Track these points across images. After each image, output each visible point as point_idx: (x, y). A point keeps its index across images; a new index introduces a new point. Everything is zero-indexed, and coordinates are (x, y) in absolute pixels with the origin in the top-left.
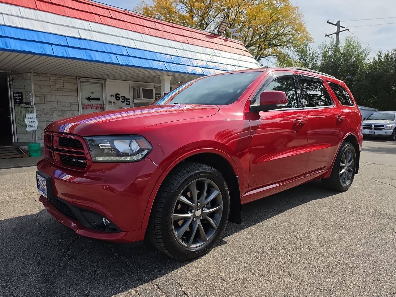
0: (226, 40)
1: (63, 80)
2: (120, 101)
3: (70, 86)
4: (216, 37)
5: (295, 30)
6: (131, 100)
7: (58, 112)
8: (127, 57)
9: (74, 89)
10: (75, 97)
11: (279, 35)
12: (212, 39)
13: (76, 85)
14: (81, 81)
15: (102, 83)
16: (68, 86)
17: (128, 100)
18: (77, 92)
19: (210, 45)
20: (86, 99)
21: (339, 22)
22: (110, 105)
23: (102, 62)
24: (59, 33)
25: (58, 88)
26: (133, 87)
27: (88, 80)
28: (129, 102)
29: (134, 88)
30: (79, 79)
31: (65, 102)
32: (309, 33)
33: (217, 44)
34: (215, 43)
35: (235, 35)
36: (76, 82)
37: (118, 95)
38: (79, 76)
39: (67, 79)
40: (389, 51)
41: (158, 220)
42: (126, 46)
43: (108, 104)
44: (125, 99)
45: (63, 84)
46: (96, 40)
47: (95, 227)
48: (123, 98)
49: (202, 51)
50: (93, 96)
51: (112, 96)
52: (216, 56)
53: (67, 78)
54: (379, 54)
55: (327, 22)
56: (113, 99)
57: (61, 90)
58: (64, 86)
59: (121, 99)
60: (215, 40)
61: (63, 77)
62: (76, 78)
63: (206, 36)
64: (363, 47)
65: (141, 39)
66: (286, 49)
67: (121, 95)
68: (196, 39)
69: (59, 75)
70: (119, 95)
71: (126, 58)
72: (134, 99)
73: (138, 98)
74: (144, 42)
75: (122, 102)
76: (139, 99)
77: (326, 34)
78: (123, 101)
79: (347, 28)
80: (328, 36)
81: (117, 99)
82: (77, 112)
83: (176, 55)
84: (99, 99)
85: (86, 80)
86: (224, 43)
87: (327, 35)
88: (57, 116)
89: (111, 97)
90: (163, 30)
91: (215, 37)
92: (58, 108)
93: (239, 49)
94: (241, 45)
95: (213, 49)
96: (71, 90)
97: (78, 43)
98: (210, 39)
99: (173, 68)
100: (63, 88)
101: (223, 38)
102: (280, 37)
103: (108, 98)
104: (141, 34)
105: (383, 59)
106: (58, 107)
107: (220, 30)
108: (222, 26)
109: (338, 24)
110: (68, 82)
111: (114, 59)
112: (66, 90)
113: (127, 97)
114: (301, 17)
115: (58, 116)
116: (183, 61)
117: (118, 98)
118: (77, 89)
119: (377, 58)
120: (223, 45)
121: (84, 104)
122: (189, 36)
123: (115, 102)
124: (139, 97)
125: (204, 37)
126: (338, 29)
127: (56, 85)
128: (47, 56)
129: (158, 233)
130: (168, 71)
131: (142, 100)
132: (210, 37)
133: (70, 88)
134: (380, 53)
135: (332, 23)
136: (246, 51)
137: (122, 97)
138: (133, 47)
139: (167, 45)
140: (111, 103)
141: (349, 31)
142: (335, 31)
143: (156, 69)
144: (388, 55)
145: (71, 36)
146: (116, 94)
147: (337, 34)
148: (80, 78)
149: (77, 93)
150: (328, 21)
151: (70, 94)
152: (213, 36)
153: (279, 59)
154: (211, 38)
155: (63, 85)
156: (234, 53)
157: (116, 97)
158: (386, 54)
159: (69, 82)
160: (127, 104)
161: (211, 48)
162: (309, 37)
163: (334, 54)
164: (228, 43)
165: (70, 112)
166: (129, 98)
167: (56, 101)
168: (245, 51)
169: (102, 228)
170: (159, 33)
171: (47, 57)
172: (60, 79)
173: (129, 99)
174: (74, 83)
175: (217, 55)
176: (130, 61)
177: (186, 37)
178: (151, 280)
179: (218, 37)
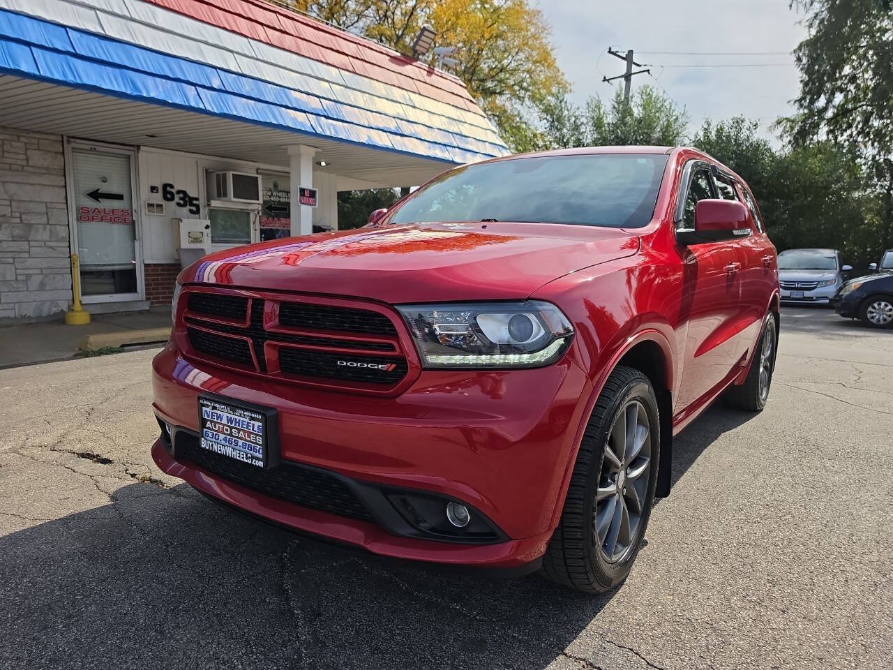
0: (430, 73)
1: (25, 143)
2: (173, 203)
3: (45, 159)
4: (409, 62)
5: (535, 62)
6: (202, 202)
7: (13, 227)
8: (222, 94)
9: (55, 167)
10: (57, 190)
11: (501, 71)
12: (403, 66)
13: (60, 157)
14: (73, 148)
15: (129, 157)
16: (37, 159)
17: (195, 202)
18: (65, 176)
19: (398, 80)
20: (88, 195)
21: (631, 52)
22: (149, 211)
23: (164, 103)
24: (48, 18)
25: (10, 165)
26: (206, 170)
27: (93, 147)
28: (197, 206)
29: (210, 170)
30: (68, 142)
31: (31, 201)
32: (561, 71)
33: (413, 78)
34: (409, 77)
35: (446, 63)
36: (61, 151)
37: (168, 189)
38: (71, 135)
39: (34, 141)
40: (725, 122)
41: (577, 506)
42: (218, 66)
43: (144, 210)
44: (187, 199)
45: (26, 154)
46: (143, 44)
47: (428, 532)
48: (181, 195)
49: (384, 93)
50: (105, 188)
51: (153, 189)
52: (414, 107)
53: (35, 138)
54: (706, 126)
55: (608, 50)
56: (158, 198)
57: (20, 168)
58: (27, 160)
59: (177, 199)
60: (408, 69)
61: (24, 134)
62: (61, 139)
63: (389, 58)
65: (251, 53)
66: (516, 103)
67: (177, 187)
68: (370, 63)
69: (14, 128)
70: (172, 187)
71: (221, 98)
72: (209, 199)
73: (219, 196)
74: (257, 59)
75: (179, 204)
76: (223, 198)
77: (605, 78)
78: (182, 202)
79: (646, 68)
80: (608, 80)
81: (165, 198)
82: (63, 228)
83: (332, 98)
84: (120, 197)
85: (86, 145)
86: (428, 79)
87: (607, 78)
88: (11, 239)
89: (152, 192)
90: (298, 35)
91: (408, 64)
92: (12, 216)
93: (457, 95)
94: (461, 85)
95: (406, 90)
96: (48, 171)
97: (99, 49)
98: (398, 67)
99: (328, 128)
100: (25, 163)
101: (424, 68)
102: (502, 75)
103: (145, 195)
104: (250, 40)
105: (713, 136)
106: (13, 214)
107: (418, 48)
108: (423, 38)
109: (629, 58)
110: (39, 150)
111: (191, 97)
112: (32, 170)
113: (192, 194)
114: (547, 34)
115: (13, 238)
116: (346, 112)
117: (169, 196)
118: (64, 170)
119: (701, 134)
120: (426, 83)
121: (82, 208)
122: (354, 56)
123: (162, 205)
124: (222, 193)
125: (385, 61)
126: (629, 68)
127: (6, 155)
128: (20, 76)
129: (576, 537)
130: (316, 134)
131: (231, 201)
132: (400, 62)
133: (45, 166)
134: (709, 124)
135: (618, 54)
136: (471, 101)
137: (179, 192)
138: (235, 70)
139: (309, 72)
140: (151, 208)
141: (649, 73)
142: (624, 71)
143: (291, 128)
144: (721, 129)
145: (78, 26)
146: (165, 186)
147: (628, 77)
148: (72, 140)
149: (64, 178)
150: (610, 49)
151: (45, 180)
152: (404, 59)
153: (500, 124)
154: (399, 65)
155: (24, 157)
156: (449, 104)
157: (165, 193)
158: (719, 127)
159: (41, 147)
160: (191, 211)
161: (403, 89)
162: (562, 79)
163: (622, 120)
164: (434, 79)
165: (44, 229)
166: (196, 196)
167: (6, 197)
168: (469, 102)
169: (446, 535)
170: (288, 41)
171: (19, 78)
172: (16, 138)
173: (197, 199)
174: (56, 153)
175: (417, 106)
176: (230, 103)
177: (347, 55)
178: (559, 648)
179: (414, 64)
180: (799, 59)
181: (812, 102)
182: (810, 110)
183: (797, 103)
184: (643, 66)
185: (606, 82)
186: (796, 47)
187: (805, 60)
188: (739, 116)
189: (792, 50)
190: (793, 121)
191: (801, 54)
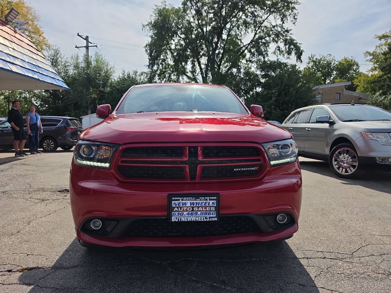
0: (14, 32)
12: (2, 26)
19: (3, 34)
21: (87, 37)
32: (47, 39)
33: (9, 34)
34: (7, 33)
52: (14, 49)
54: (123, 73)
55: (77, 34)
60: (6, 29)
64: (111, 64)
77: (76, 46)
79: (96, 45)
80: (78, 48)
91: (4, 25)
93: (30, 46)
94: (30, 41)
95: (8, 39)
101: (12, 29)
107: (8, 18)
108: (10, 16)
109: (87, 39)
114: (38, 20)
126: (87, 44)
134: (124, 72)
135: (82, 36)
141: (97, 47)
142: (85, 45)
147: (87, 47)
150: (78, 34)
152: (2, 23)
156: (29, 50)
161: (6, 39)
168: (36, 50)
179: (7, 26)
180: (146, 51)
181: (152, 67)
182: (152, 70)
183: (148, 67)
184: (93, 44)
185: (77, 48)
186: (145, 45)
187: (149, 51)
188: (136, 70)
189: (144, 47)
190: (147, 73)
191: (147, 48)
